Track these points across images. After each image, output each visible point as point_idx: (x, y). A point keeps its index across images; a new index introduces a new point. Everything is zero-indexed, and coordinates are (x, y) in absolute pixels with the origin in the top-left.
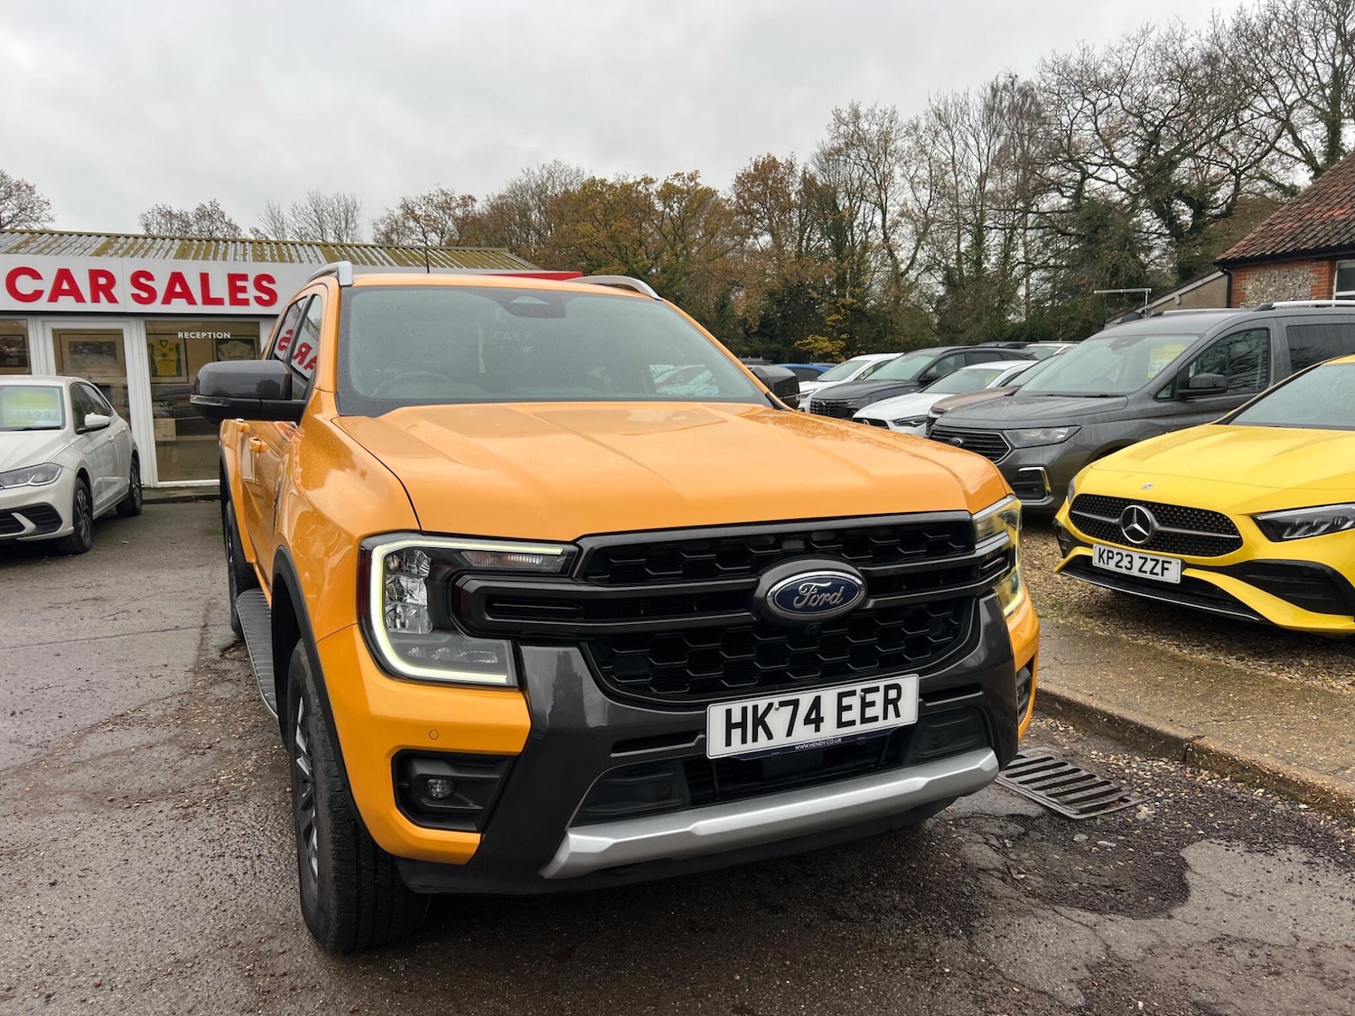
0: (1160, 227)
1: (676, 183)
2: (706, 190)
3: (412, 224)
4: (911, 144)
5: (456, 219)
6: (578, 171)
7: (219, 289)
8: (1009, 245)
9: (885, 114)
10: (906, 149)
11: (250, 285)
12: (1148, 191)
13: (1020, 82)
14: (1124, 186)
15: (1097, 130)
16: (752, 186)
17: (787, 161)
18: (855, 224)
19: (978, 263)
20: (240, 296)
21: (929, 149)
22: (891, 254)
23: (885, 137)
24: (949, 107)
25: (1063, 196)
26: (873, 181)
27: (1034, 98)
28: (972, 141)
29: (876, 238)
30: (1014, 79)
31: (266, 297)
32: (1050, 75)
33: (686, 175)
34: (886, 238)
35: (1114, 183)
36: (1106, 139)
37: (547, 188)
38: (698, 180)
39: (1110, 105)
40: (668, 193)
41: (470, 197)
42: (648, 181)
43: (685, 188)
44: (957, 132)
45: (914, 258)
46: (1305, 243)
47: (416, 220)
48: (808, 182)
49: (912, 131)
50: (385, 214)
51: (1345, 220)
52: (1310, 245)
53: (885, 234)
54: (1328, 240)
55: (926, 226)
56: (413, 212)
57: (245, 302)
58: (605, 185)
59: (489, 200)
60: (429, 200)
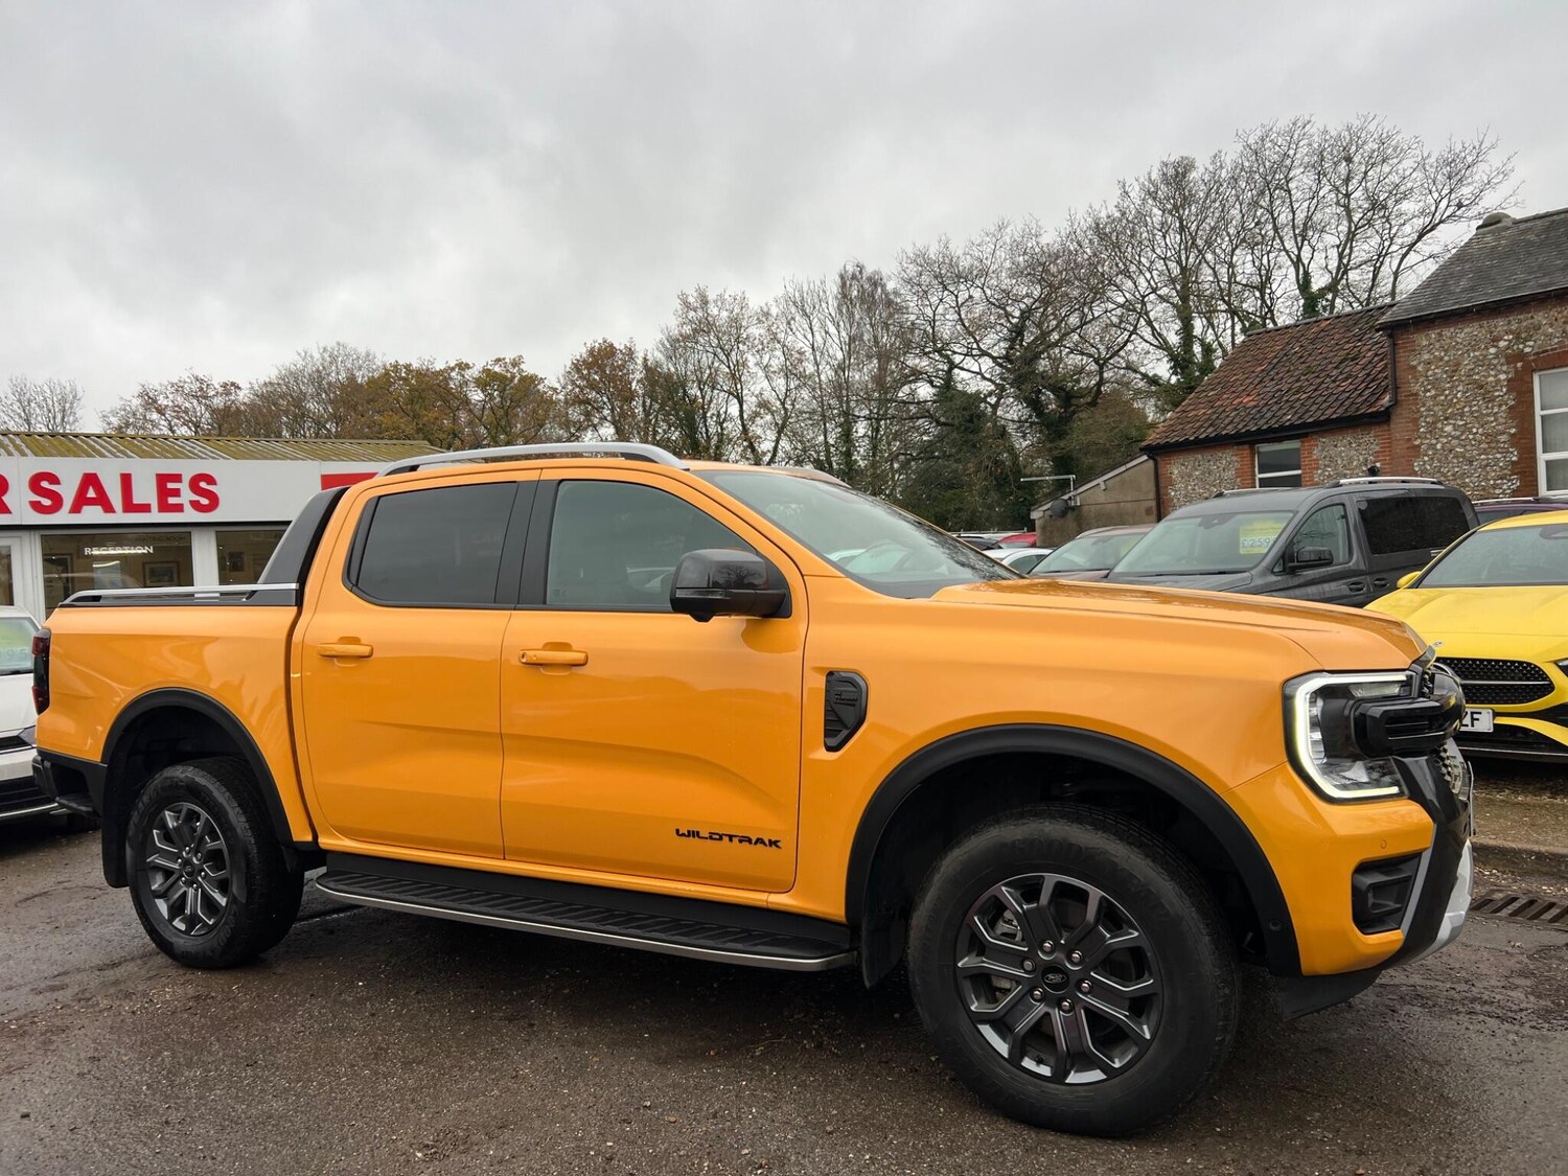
0: (1030, 416)
1: (497, 369)
2: (531, 377)
3: (155, 416)
4: (762, 331)
5: (214, 411)
6: (368, 355)
7: (145, 492)
8: (876, 436)
9: (735, 299)
10: (758, 337)
11: (184, 487)
12: (1019, 381)
13: (869, 270)
14: (988, 376)
15: (961, 319)
16: (589, 373)
17: (626, 347)
18: (708, 415)
19: (848, 454)
20: (172, 500)
21: (781, 336)
22: (751, 446)
23: (736, 322)
24: (805, 295)
25: (933, 386)
26: (727, 370)
27: (883, 286)
28: (832, 330)
29: (733, 428)
30: (861, 269)
31: (204, 501)
32: (911, 266)
33: (507, 360)
34: (745, 430)
35: (978, 373)
36: (972, 330)
37: (329, 375)
38: (522, 366)
39: (971, 297)
40: (487, 380)
41: (233, 384)
42: (463, 367)
43: (509, 375)
44: (816, 320)
45: (775, 449)
46: (1224, 428)
47: (161, 411)
48: (651, 371)
49: (764, 319)
50: (118, 404)
51: (1255, 407)
52: (1230, 430)
53: (744, 425)
54: (1246, 425)
55: (786, 418)
56: (155, 401)
57: (179, 508)
58: (411, 371)
59: (252, 388)
60: (178, 388)
